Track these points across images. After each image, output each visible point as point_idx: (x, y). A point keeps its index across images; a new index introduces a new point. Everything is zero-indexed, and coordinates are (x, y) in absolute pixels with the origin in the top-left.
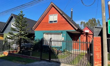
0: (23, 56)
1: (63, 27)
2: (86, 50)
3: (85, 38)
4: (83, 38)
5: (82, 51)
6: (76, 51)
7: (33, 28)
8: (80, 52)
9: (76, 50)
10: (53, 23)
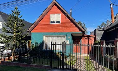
0: (25, 65)
1: (68, 29)
2: (88, 53)
3: (86, 40)
4: (84, 41)
5: (84, 54)
6: (78, 55)
7: (30, 29)
8: (82, 55)
9: (78, 53)
10: (55, 23)
